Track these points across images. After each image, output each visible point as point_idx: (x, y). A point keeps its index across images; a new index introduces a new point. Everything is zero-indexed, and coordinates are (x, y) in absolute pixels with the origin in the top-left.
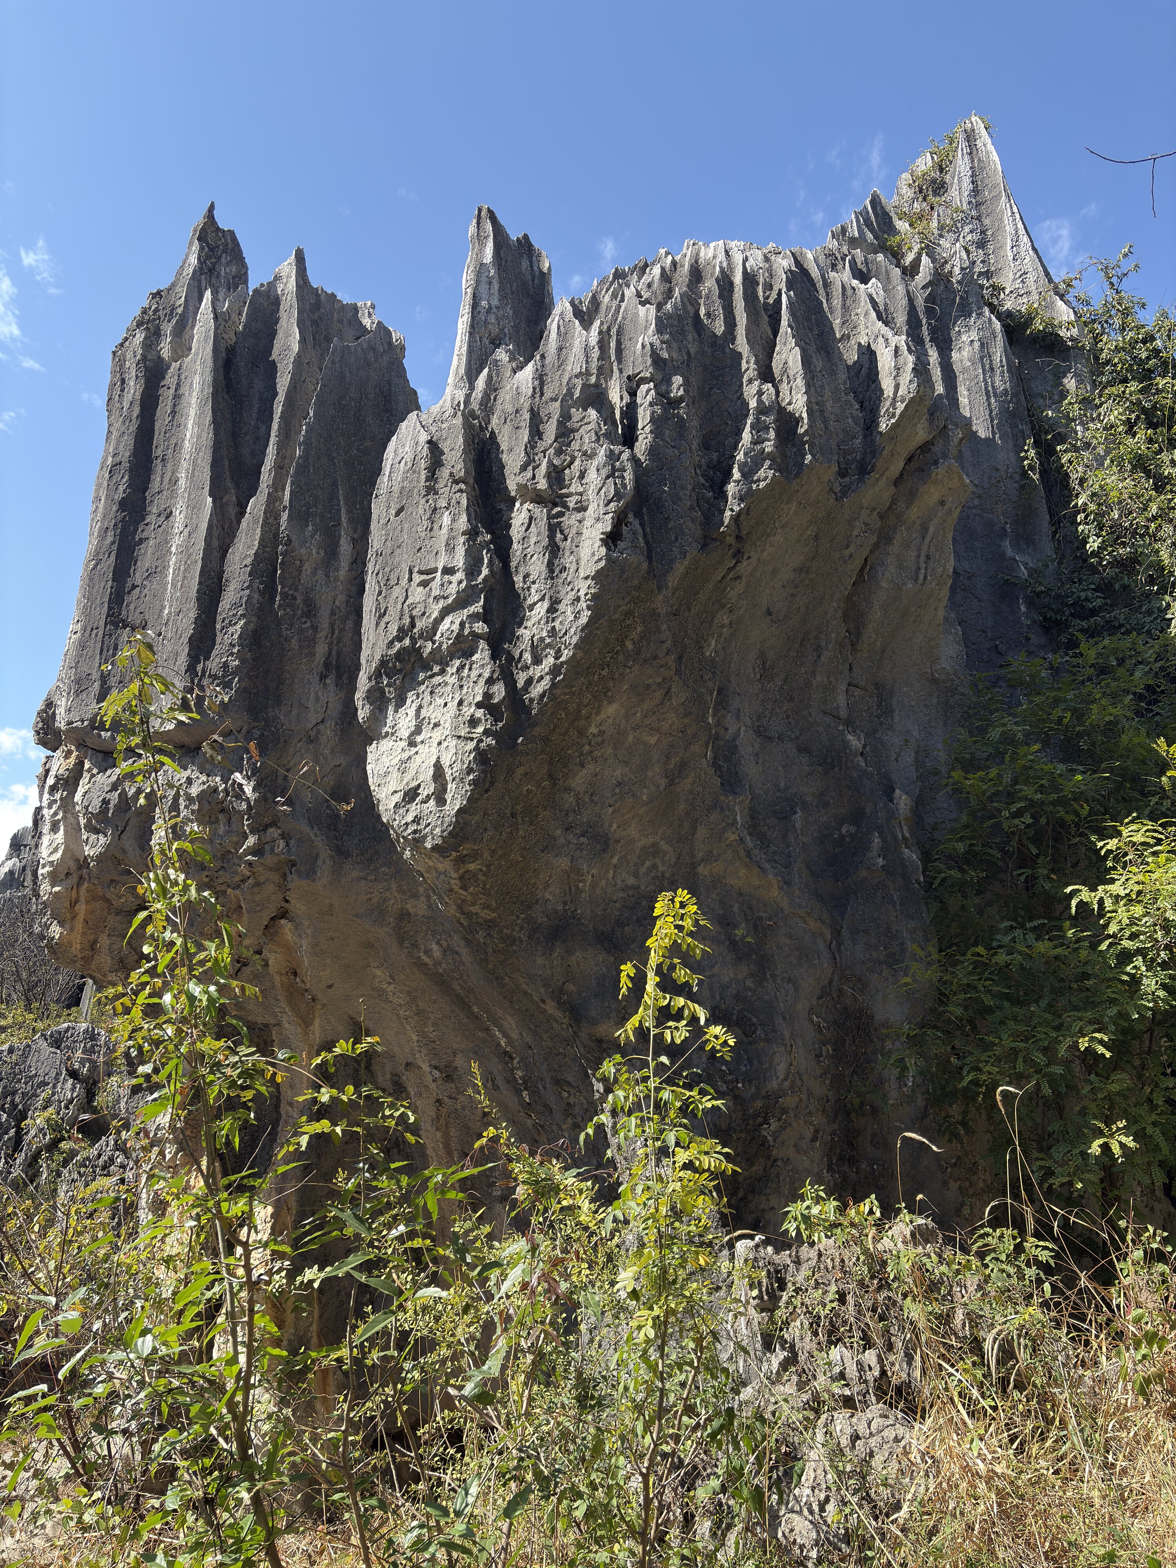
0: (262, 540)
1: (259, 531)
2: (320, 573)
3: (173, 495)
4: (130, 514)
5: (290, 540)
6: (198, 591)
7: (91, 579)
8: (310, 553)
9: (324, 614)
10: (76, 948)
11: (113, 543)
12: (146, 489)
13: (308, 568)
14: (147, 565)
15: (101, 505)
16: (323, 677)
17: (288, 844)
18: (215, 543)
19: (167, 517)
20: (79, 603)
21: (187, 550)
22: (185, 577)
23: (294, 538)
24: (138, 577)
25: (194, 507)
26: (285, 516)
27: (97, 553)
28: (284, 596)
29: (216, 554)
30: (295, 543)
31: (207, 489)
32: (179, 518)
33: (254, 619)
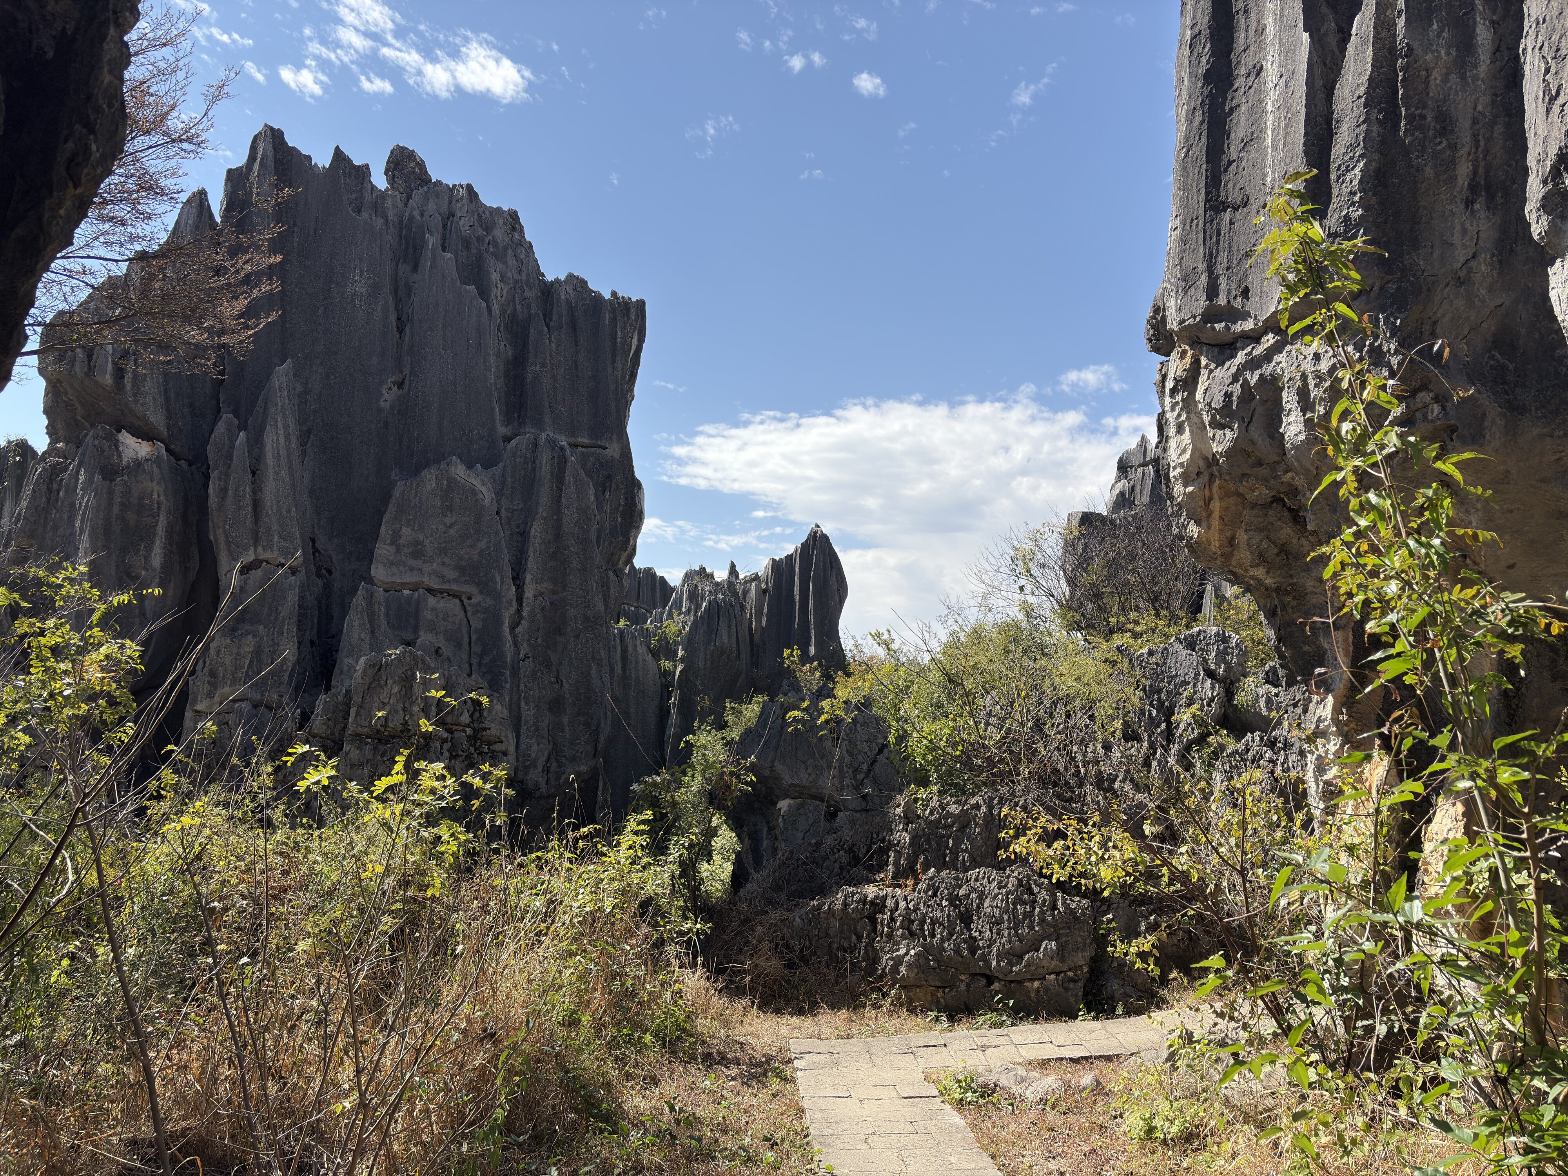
0: (1374, 60)
1: (1370, 52)
2: (1453, 77)
3: (1261, 46)
4: (1216, 86)
5: (1410, 49)
6: (1305, 144)
7: (1184, 168)
8: (1439, 57)
9: (1464, 124)
10: (1215, 545)
11: (1202, 122)
12: (1230, 50)
13: (1436, 76)
14: (1241, 134)
15: (1185, 87)
16: (1469, 203)
17: (1443, 408)
18: (1319, 83)
19: (1258, 74)
20: (1175, 196)
21: (1285, 104)
22: (1286, 134)
23: (1415, 45)
24: (1233, 152)
25: (1287, 51)
26: (1401, 22)
27: (1187, 139)
28: (1410, 118)
29: (1321, 96)
30: (1418, 51)
31: (1301, 24)
32: (1271, 71)
33: (1376, 157)
